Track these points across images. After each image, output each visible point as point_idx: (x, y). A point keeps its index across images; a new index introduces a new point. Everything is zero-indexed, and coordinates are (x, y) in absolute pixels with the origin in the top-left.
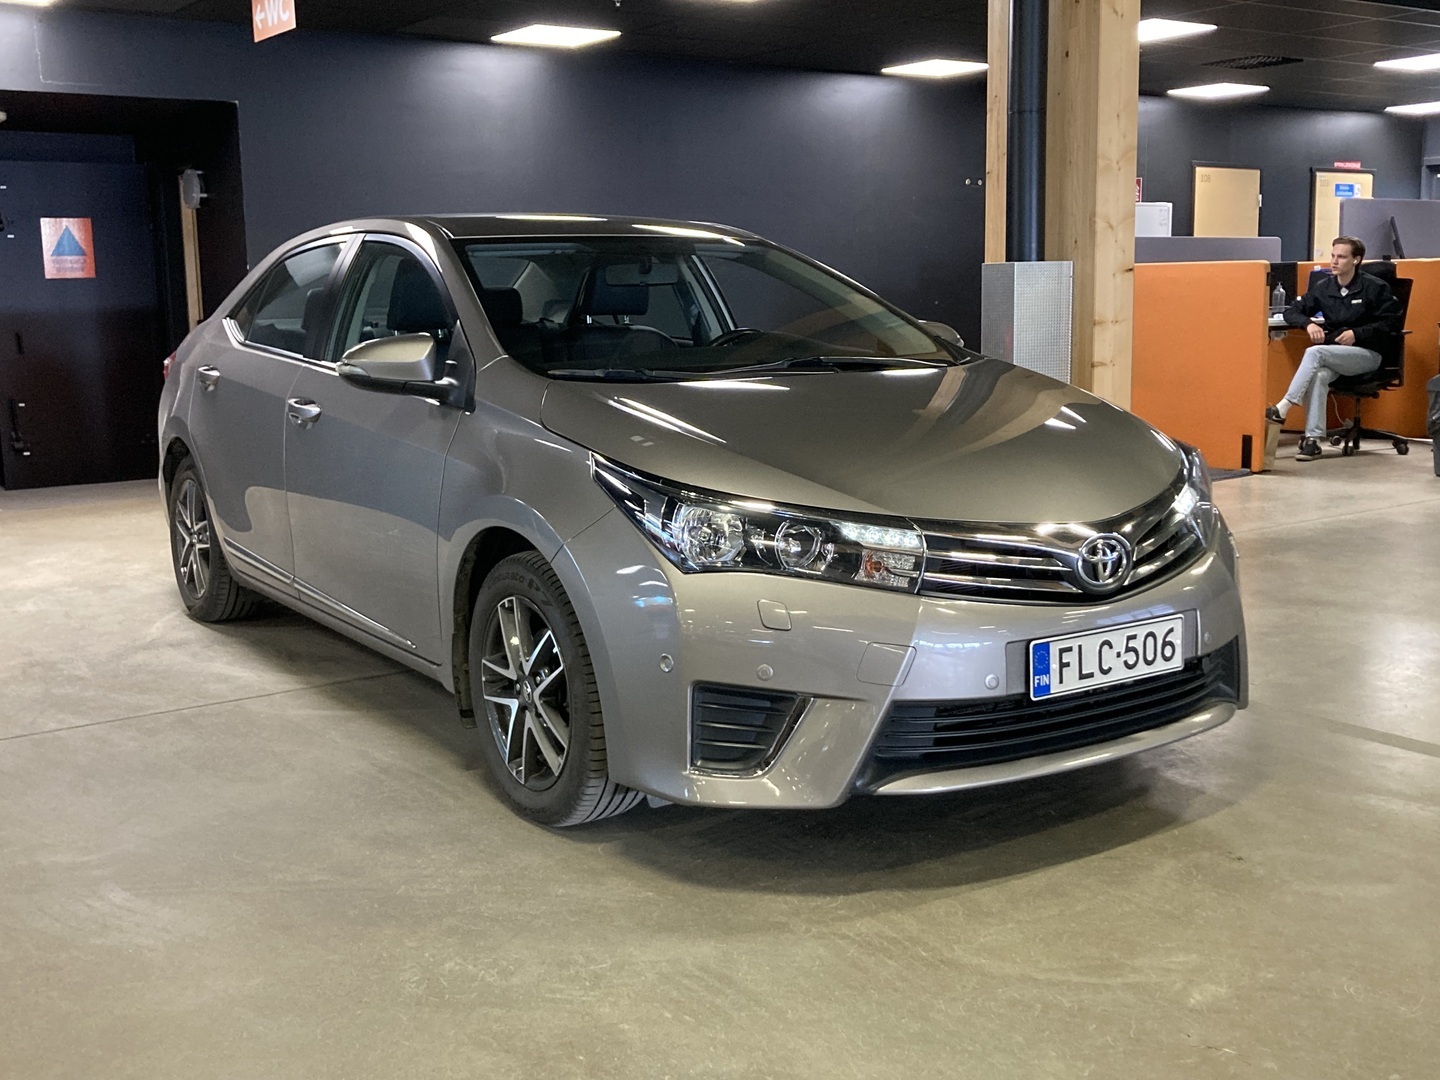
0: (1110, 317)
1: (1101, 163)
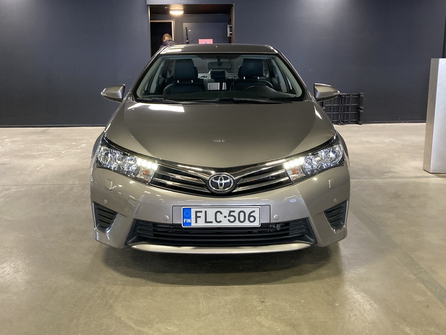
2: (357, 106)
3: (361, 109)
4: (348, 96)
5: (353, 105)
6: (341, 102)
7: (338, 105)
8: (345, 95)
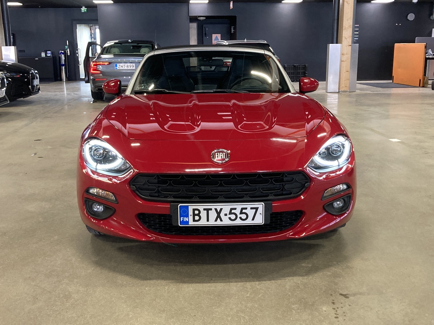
0: (345, 53)
1: (344, 28)
2: (304, 72)
3: (306, 73)
4: (299, 66)
5: (302, 71)
6: (296, 70)
7: (294, 71)
8: (298, 66)
